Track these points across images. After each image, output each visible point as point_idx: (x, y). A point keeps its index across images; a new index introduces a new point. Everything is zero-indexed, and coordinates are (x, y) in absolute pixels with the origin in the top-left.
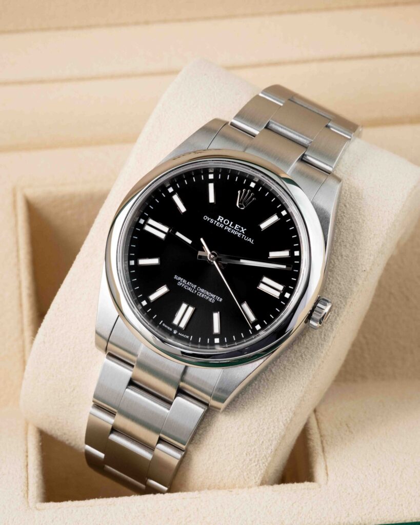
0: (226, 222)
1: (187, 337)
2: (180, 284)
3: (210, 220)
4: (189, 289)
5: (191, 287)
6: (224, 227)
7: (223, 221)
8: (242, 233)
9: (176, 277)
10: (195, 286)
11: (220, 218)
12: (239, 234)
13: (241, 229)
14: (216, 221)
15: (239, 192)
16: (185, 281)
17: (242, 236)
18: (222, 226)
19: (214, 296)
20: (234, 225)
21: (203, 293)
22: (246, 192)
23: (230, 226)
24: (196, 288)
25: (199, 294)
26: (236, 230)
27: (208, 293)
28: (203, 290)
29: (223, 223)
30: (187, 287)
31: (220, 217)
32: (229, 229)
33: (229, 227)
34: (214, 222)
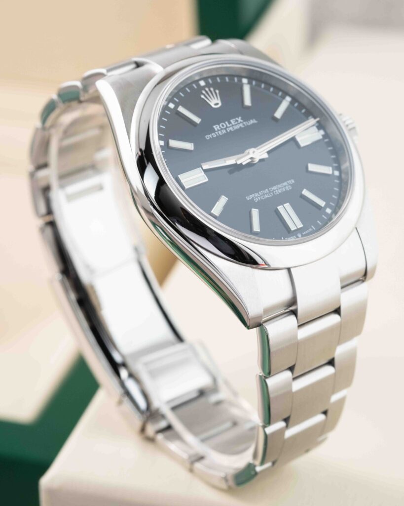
0: (223, 126)
1: (310, 230)
2: (256, 200)
3: (212, 136)
4: (266, 196)
5: (266, 194)
6: (226, 131)
7: (220, 127)
8: (241, 122)
9: (248, 198)
10: (267, 190)
11: (216, 127)
12: (241, 125)
13: (237, 121)
14: (217, 133)
15: (203, 96)
16: (256, 195)
17: (244, 125)
18: (224, 132)
19: (285, 184)
20: (230, 123)
21: (278, 189)
22: (206, 92)
23: (228, 125)
24: (269, 191)
25: (276, 193)
26: (236, 125)
27: (280, 186)
28: (275, 188)
29: (222, 129)
30: (263, 197)
31: (214, 127)
32: (231, 129)
33: (229, 127)
34: (216, 134)
